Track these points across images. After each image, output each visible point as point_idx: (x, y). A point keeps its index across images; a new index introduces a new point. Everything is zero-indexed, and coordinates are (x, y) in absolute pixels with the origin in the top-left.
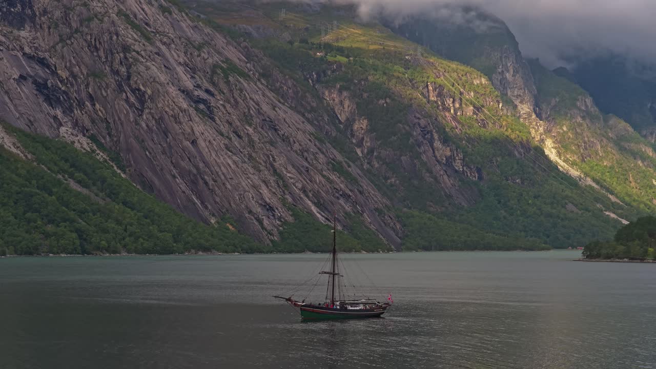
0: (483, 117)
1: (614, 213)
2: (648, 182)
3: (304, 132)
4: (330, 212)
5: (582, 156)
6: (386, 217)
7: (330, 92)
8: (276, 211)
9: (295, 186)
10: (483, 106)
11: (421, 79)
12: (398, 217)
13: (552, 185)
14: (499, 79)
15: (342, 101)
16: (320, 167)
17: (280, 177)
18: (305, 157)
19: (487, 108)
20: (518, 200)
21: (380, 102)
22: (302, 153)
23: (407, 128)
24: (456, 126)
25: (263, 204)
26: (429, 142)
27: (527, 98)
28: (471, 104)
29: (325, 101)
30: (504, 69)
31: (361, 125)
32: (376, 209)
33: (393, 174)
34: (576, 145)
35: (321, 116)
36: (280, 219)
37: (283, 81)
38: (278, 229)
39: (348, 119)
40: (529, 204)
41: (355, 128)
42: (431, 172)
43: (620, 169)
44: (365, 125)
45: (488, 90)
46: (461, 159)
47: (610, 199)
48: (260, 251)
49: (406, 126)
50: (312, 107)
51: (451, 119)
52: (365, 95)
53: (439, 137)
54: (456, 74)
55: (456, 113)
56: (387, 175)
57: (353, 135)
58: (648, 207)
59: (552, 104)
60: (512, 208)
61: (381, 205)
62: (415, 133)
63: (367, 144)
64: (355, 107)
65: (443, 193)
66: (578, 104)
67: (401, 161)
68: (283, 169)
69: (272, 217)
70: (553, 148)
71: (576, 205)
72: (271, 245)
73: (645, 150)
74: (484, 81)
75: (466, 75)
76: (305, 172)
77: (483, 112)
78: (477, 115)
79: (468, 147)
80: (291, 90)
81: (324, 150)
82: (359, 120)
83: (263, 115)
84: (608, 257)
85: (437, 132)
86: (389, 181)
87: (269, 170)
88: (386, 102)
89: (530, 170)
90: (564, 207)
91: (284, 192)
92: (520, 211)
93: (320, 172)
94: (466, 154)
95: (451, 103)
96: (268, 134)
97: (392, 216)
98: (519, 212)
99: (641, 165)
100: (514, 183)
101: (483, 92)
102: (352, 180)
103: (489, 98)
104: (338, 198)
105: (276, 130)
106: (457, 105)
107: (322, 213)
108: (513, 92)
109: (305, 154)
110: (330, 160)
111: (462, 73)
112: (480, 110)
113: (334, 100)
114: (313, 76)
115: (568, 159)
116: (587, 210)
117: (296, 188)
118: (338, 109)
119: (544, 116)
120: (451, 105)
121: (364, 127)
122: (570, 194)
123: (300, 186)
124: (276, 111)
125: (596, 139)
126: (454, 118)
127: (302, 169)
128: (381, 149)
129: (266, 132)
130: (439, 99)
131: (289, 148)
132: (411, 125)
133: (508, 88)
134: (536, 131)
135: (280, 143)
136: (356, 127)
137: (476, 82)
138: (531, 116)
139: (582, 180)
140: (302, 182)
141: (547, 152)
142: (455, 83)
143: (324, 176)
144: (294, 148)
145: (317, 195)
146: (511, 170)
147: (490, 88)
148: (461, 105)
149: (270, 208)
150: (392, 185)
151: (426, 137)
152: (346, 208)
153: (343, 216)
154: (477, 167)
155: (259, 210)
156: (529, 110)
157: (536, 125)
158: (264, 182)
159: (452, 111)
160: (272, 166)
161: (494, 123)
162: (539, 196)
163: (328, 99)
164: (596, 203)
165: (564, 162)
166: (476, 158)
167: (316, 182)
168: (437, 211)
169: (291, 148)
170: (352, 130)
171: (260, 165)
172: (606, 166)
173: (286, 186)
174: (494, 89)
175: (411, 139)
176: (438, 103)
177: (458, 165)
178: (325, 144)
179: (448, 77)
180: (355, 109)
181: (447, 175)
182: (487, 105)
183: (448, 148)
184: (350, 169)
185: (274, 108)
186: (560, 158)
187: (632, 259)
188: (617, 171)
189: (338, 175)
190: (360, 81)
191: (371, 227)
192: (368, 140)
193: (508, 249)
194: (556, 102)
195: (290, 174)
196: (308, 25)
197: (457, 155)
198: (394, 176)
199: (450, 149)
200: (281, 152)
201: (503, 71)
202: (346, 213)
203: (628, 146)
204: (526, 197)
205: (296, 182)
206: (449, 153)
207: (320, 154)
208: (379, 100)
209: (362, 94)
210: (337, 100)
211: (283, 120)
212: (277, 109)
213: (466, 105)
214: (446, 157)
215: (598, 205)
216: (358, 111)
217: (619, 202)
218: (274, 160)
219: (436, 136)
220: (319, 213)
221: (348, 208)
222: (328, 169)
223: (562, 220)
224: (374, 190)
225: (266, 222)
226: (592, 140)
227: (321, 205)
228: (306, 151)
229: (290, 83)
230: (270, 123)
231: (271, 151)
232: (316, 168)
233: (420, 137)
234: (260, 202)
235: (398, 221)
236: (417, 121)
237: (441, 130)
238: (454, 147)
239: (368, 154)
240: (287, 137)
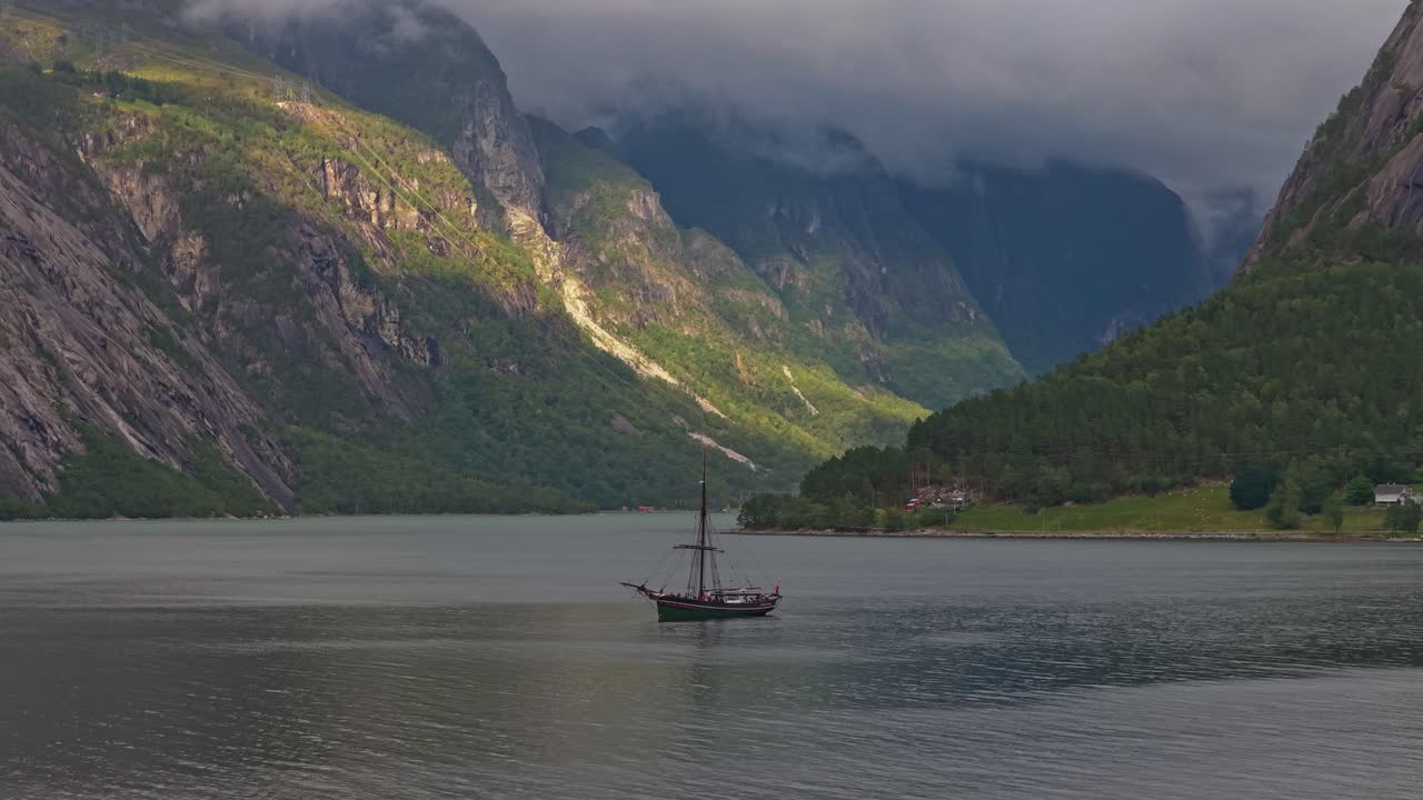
0: (438, 233)
1: (709, 436)
2: (774, 372)
3: (91, 264)
4: (153, 433)
5: (640, 317)
6: (262, 443)
7: (123, 175)
8: (49, 430)
9: (81, 378)
10: (438, 210)
11: (311, 152)
12: (284, 443)
13: (581, 378)
14: (467, 151)
15: (148, 196)
16: (128, 338)
17: (52, 359)
18: (96, 317)
19: (447, 215)
20: (515, 408)
21: (229, 200)
22: (91, 309)
23: (287, 255)
24: (383, 251)
25: (24, 416)
26: (331, 285)
27: (526, 193)
28: (414, 204)
29: (112, 196)
30: (477, 131)
31: (190, 247)
32: (242, 428)
33: (259, 352)
34: (626, 292)
35: (112, 230)
36: (57, 447)
37: (30, 154)
38: (55, 469)
39: (160, 235)
40: (535, 416)
41: (177, 255)
42: (337, 349)
43: (717, 344)
44: (198, 248)
45: (449, 175)
46: (395, 322)
47: (698, 406)
48: (26, 515)
49: (284, 252)
50: (90, 209)
51: (373, 237)
52: (198, 184)
53: (351, 275)
54: (381, 140)
55: (382, 225)
56: (248, 354)
57: (171, 270)
58: (776, 423)
59: (576, 206)
60: (502, 426)
61: (250, 419)
62: (302, 267)
63: (203, 288)
64: (176, 208)
65: (362, 393)
66: (631, 205)
67: (275, 326)
68: (56, 343)
69: (41, 444)
70: (579, 298)
71: (630, 419)
72: (43, 501)
73: (767, 305)
74: (440, 157)
75: (402, 142)
76: (98, 348)
77: (437, 221)
78: (426, 227)
79: (409, 296)
80: (46, 173)
81: (132, 302)
82: (186, 238)
83: (8, 227)
84: (792, 526)
85: (347, 264)
86: (250, 367)
87: (28, 346)
88: (242, 201)
89: (536, 345)
90: (607, 423)
91: (60, 391)
92: (519, 431)
93: (129, 348)
94: (405, 311)
95: (372, 201)
96: (20, 267)
97: (273, 443)
98: (516, 433)
99: (759, 336)
100: (504, 372)
101: (438, 180)
102: (192, 367)
103: (451, 193)
104: (167, 404)
105: (35, 260)
106: (385, 207)
107: (138, 434)
108: (496, 181)
109: (97, 311)
110: (145, 323)
111: (394, 138)
112: (432, 218)
113: (131, 194)
114: (86, 142)
115: (610, 321)
116: (654, 429)
117: (85, 382)
118: (141, 213)
119: (558, 231)
120: (372, 207)
121: (196, 252)
122: (619, 397)
123: (92, 378)
124: (33, 220)
125: (667, 280)
126: (379, 232)
127: (93, 342)
128: (233, 300)
129: (17, 264)
130: (347, 193)
131: (64, 299)
132: (295, 249)
133: (485, 172)
134: (545, 263)
135: (44, 288)
136: (178, 252)
137: (423, 158)
138: (534, 231)
139: (641, 367)
140: (95, 369)
141: (569, 308)
142: (381, 160)
143: (137, 358)
144: (75, 299)
145: (126, 397)
146: (498, 344)
147: (452, 172)
148: (392, 205)
149: (36, 426)
150: (256, 376)
151: (325, 273)
152: (185, 424)
153: (181, 442)
154: (429, 339)
155: (16, 428)
156: (529, 219)
157: (545, 250)
158: (19, 369)
159: (374, 220)
160: (34, 336)
161: (461, 246)
162: (556, 400)
163: (119, 192)
164: (672, 414)
165: (602, 327)
166: (427, 320)
167: (121, 368)
168: (353, 429)
169: (69, 299)
170: (170, 259)
171: (7, 334)
172: (689, 337)
173: (63, 378)
174: (459, 174)
175: (295, 278)
176: (345, 203)
177: (389, 335)
178: (134, 291)
179: (367, 147)
180: (176, 215)
181: (369, 355)
182: (445, 206)
183: (369, 299)
184: (184, 343)
185: (28, 212)
186: (594, 320)
187: (842, 530)
188: (711, 347)
189: (164, 354)
190: (186, 155)
191: (234, 465)
192: (205, 279)
193: (512, 511)
194: (584, 201)
195: (71, 354)
196: (65, 31)
197: (388, 313)
198: (262, 356)
199: (374, 300)
200: (49, 308)
201: (474, 136)
202: (186, 436)
203: (733, 296)
204: (531, 402)
205: (84, 369)
206: (370, 309)
207: (124, 309)
208: (228, 196)
209: (191, 183)
210: (138, 194)
211: (48, 239)
212: (34, 215)
213: (404, 206)
214: (364, 316)
215: (677, 420)
216: (183, 219)
217: (716, 411)
218: (36, 324)
219: (344, 273)
220: (135, 436)
221: (189, 426)
222: (144, 344)
223: (606, 449)
224: (233, 388)
225: (30, 454)
226: (659, 282)
227: (135, 417)
228: (97, 304)
229: (43, 157)
230: (22, 245)
231: (28, 305)
232: (120, 341)
233: (313, 275)
234: (17, 412)
235: (285, 453)
236: (305, 240)
237: (354, 259)
238: (381, 296)
239: (204, 309)
240: (59, 275)
